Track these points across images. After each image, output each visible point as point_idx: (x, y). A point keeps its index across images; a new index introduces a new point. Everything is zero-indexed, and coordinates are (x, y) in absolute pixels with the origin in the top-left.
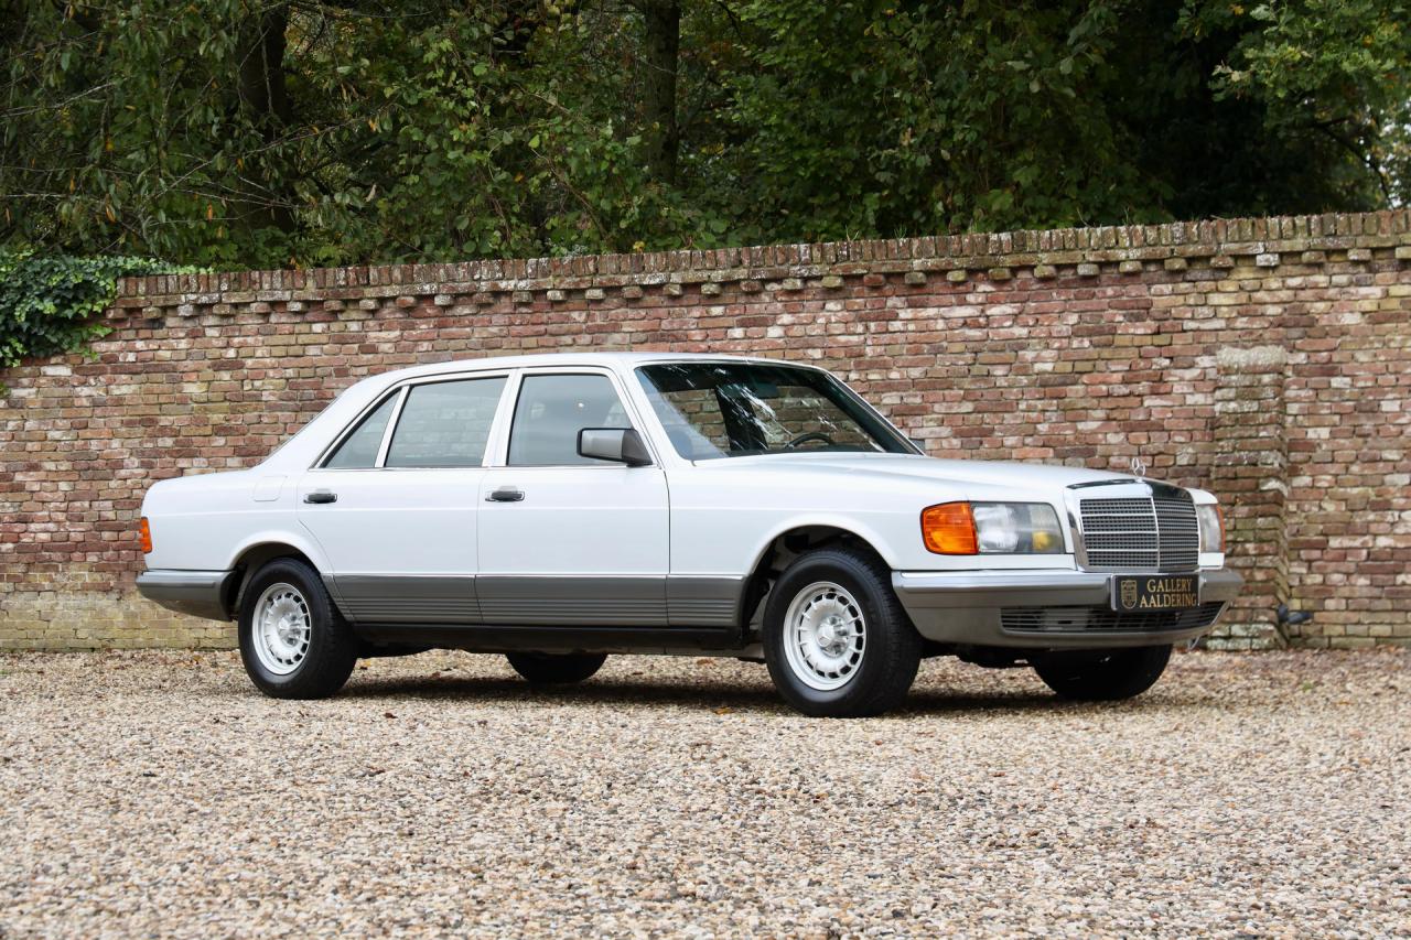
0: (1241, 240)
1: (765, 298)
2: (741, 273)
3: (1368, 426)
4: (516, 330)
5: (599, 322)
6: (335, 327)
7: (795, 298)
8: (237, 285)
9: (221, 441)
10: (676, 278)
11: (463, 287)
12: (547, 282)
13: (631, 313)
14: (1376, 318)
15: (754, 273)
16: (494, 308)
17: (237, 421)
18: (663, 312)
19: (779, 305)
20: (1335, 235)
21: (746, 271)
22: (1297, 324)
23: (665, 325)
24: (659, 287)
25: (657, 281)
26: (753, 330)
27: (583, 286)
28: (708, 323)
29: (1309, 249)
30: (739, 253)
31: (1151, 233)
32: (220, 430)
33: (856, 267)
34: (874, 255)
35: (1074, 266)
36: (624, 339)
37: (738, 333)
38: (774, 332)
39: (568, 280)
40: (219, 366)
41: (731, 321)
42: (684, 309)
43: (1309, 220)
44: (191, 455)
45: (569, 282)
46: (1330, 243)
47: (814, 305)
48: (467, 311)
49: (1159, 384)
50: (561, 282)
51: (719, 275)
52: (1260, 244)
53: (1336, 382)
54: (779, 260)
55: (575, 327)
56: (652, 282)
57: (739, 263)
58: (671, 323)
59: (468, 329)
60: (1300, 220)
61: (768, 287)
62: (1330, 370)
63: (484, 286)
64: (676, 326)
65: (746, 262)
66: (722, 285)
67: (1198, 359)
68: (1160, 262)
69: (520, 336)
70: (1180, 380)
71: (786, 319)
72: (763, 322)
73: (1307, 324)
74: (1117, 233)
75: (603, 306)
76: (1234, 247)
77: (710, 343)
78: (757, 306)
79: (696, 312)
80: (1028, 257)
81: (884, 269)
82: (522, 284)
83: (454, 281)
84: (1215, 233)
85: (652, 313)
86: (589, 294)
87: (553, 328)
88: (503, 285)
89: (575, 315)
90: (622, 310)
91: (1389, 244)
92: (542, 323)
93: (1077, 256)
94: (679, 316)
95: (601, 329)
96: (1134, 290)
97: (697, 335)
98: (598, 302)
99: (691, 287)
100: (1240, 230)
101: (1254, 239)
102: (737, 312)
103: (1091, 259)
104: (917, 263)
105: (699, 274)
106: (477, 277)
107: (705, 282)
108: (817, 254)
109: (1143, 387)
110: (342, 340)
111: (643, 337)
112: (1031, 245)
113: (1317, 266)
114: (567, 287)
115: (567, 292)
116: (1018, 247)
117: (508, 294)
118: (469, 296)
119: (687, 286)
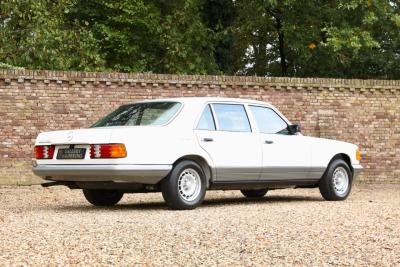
0: (326, 84)
1: (203, 89)
2: (199, 82)
3: (351, 130)
5: (155, 93)
6: (71, 89)
8: (40, 74)
9: (29, 121)
10: (181, 82)
11: (116, 80)
12: (143, 80)
13: (165, 91)
14: (354, 105)
15: (203, 83)
16: (123, 87)
17: (35, 115)
19: (207, 92)
20: (347, 84)
22: (336, 105)
24: (175, 85)
27: (153, 82)
29: (341, 87)
30: (199, 77)
31: (305, 80)
32: (28, 118)
33: (231, 83)
35: (285, 87)
40: (29, 98)
44: (18, 125)
45: (149, 81)
46: (347, 86)
49: (303, 118)
51: (193, 82)
52: (331, 85)
53: (345, 120)
55: (147, 94)
57: (199, 79)
59: (115, 93)
61: (204, 87)
62: (343, 117)
63: (123, 80)
66: (193, 85)
67: (313, 112)
68: (306, 88)
69: (131, 95)
70: (308, 117)
73: (339, 105)
74: (297, 80)
76: (324, 85)
78: (201, 92)
79: (184, 92)
80: (275, 84)
81: (238, 84)
82: (135, 81)
83: (113, 78)
84: (320, 81)
85: (171, 91)
87: (141, 94)
88: (129, 80)
89: (148, 90)
91: (360, 87)
92: (138, 92)
93: (287, 85)
96: (299, 94)
98: (155, 87)
99: (184, 85)
100: (326, 81)
101: (329, 84)
102: (196, 93)
103: (291, 86)
104: (247, 83)
105: (187, 82)
106: (120, 77)
107: (189, 84)
108: (220, 79)
109: (300, 118)
110: (73, 93)
112: (276, 81)
113: (342, 91)
115: (148, 84)
116: (273, 81)
117: (129, 83)
118: (117, 83)
119: (183, 85)
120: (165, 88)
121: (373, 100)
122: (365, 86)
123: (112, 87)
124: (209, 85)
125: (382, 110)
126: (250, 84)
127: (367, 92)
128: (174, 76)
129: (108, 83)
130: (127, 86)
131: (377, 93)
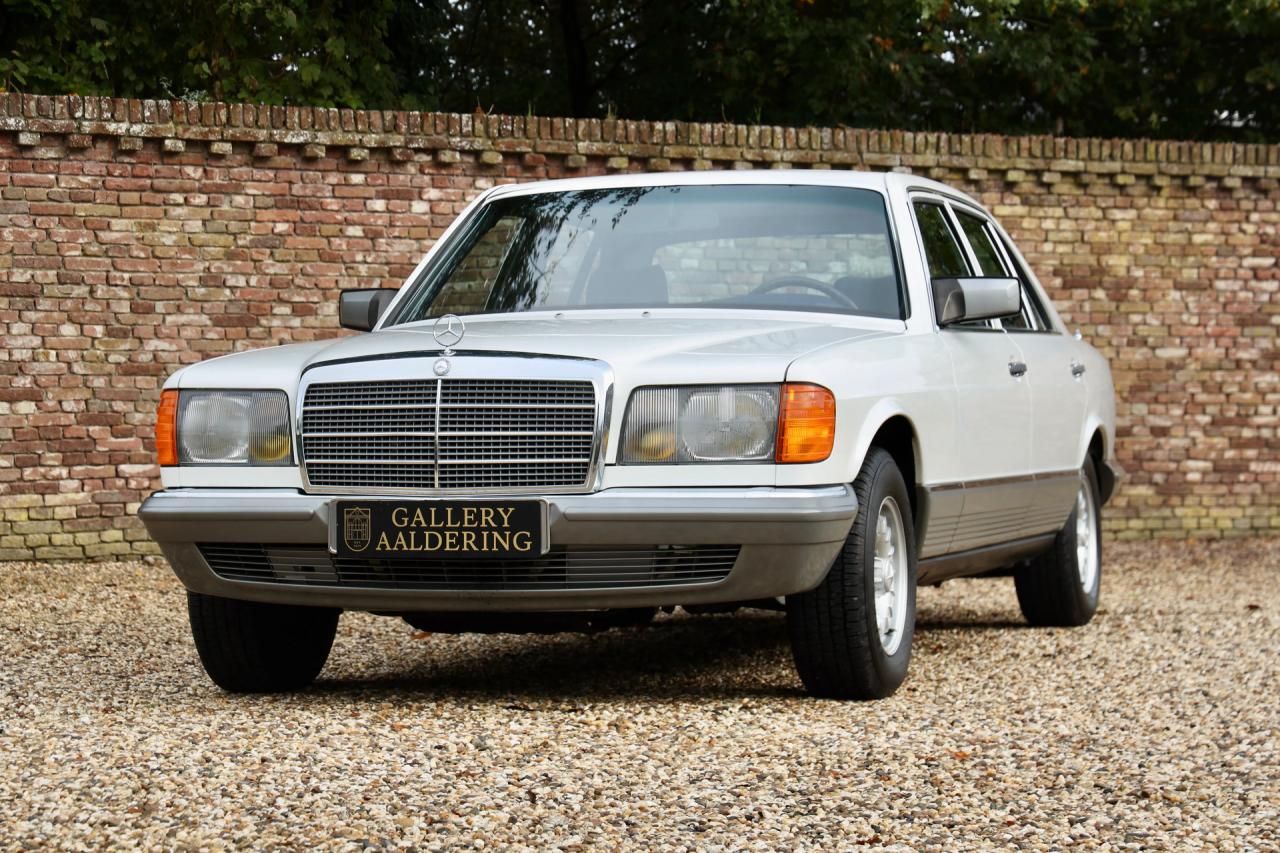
0: (881, 151)
1: (411, 169)
2: (396, 140)
4: (112, 182)
5: (218, 181)
7: (444, 172)
10: (323, 138)
11: (59, 125)
12: (169, 129)
13: (258, 174)
15: (411, 141)
16: (88, 154)
18: (294, 175)
19: (427, 178)
20: (959, 154)
21: (402, 138)
23: (297, 189)
24: (298, 148)
25: (301, 139)
26: (395, 203)
27: (212, 138)
28: (345, 192)
29: (938, 166)
30: (395, 117)
31: (804, 138)
33: (520, 144)
34: (539, 133)
36: (247, 202)
37: (379, 205)
38: (419, 207)
39: (194, 129)
41: (372, 191)
42: (319, 174)
43: (939, 138)
45: (195, 132)
46: (956, 162)
47: (462, 181)
48: (52, 154)
50: (185, 130)
51: (372, 139)
52: (898, 157)
54: (439, 129)
55: (188, 184)
56: (295, 140)
57: (395, 128)
58: (304, 188)
59: (52, 177)
60: (932, 138)
61: (416, 158)
63: (87, 127)
64: (308, 192)
65: (404, 128)
66: (372, 150)
67: (831, 264)
69: (119, 189)
71: (433, 194)
72: (408, 195)
74: (773, 132)
75: (223, 163)
76: (873, 157)
77: (346, 214)
78: (401, 177)
79: (333, 178)
80: (691, 149)
81: (549, 149)
82: (136, 129)
83: (47, 117)
84: (858, 142)
85: (282, 175)
86: (216, 148)
87: (160, 183)
88: (112, 127)
89: (189, 170)
90: (244, 169)
91: (1004, 167)
92: (149, 177)
93: (733, 153)
94: (314, 181)
95: (219, 189)
97: (333, 204)
98: (220, 157)
99: (338, 151)
100: (880, 141)
101: (892, 151)
102: (380, 182)
103: (749, 156)
104: (582, 146)
105: (350, 136)
106: (78, 114)
107: (355, 146)
108: (479, 126)
111: (270, 201)
112: (694, 137)
114: (192, 137)
115: (189, 143)
116: (681, 138)
117: (114, 139)
118: (62, 137)
119: (332, 149)
120: (259, 161)
121: (1051, 218)
122: (1023, 163)
123: (41, 153)
124: (433, 151)
125: (1084, 257)
126: (596, 147)
127: (1027, 186)
128: (295, 115)
129: (24, 139)
130: (103, 150)
131: (1065, 188)
